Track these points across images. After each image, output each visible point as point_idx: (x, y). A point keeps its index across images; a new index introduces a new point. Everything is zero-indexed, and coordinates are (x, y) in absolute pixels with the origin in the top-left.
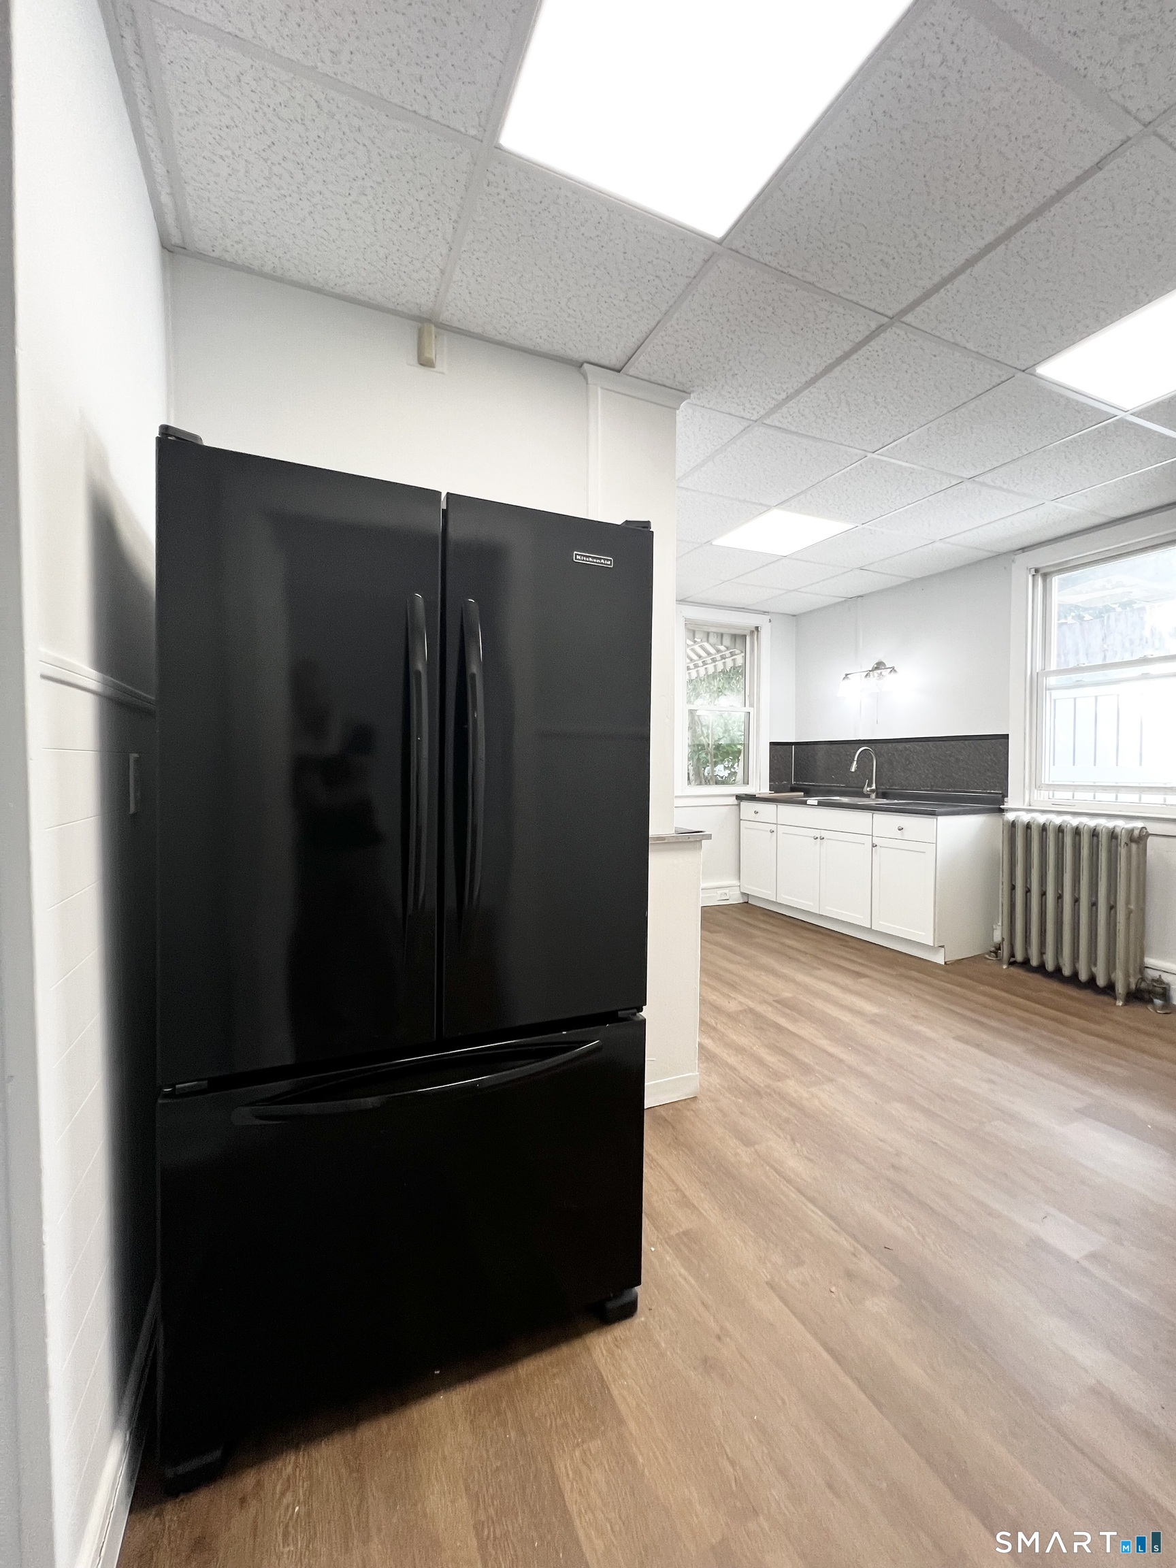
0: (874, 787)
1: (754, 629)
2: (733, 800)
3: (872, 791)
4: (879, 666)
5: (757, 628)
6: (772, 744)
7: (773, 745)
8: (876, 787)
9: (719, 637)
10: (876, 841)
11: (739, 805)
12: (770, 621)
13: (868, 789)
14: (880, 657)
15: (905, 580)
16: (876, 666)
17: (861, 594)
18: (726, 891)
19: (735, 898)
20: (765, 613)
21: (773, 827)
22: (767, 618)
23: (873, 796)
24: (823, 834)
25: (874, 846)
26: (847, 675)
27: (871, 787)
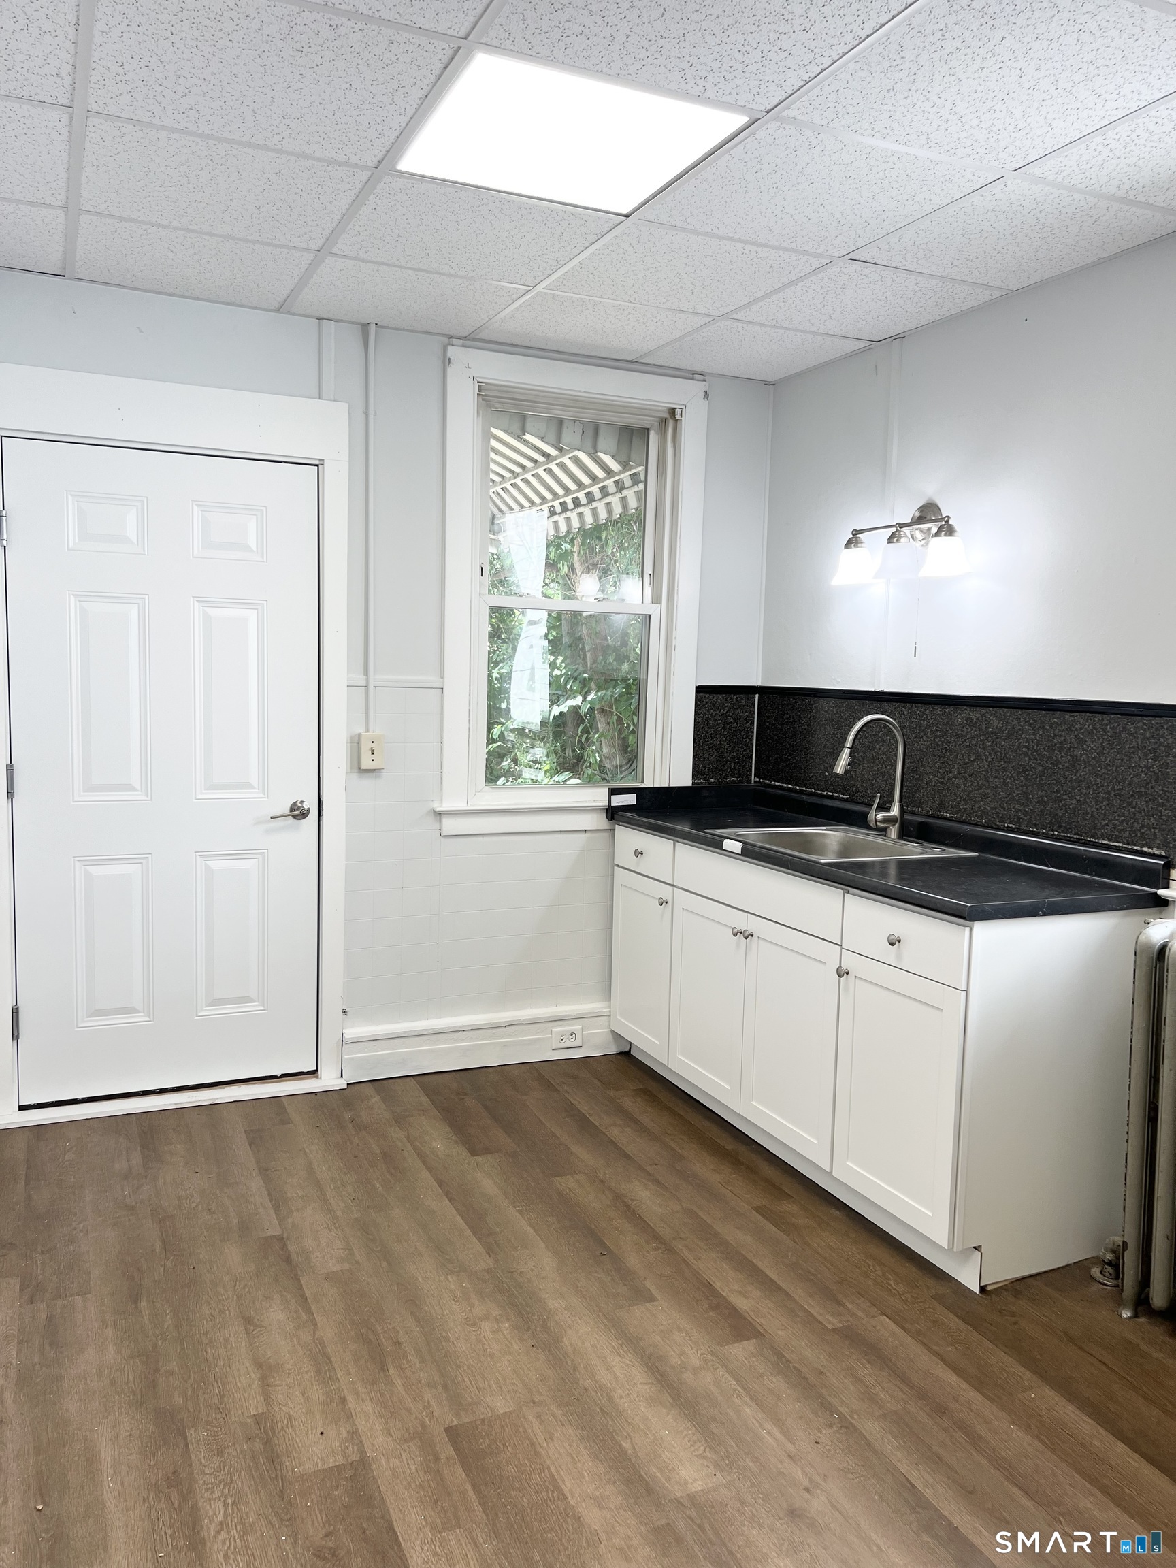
0: (895, 811)
1: (666, 415)
2: (601, 821)
3: (891, 821)
4: (928, 513)
5: (672, 412)
6: (699, 689)
7: (703, 692)
8: (902, 811)
9: (590, 432)
10: (849, 962)
11: (612, 831)
12: (707, 395)
13: (880, 815)
14: (929, 490)
15: (986, 296)
16: (918, 514)
17: (899, 330)
18: (576, 1027)
19: (596, 1044)
20: (693, 375)
21: (666, 892)
22: (698, 387)
23: (893, 831)
24: (753, 925)
25: (841, 973)
26: (856, 533)
27: (888, 809)
